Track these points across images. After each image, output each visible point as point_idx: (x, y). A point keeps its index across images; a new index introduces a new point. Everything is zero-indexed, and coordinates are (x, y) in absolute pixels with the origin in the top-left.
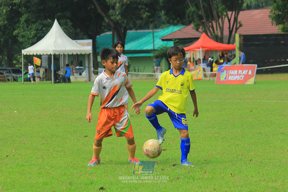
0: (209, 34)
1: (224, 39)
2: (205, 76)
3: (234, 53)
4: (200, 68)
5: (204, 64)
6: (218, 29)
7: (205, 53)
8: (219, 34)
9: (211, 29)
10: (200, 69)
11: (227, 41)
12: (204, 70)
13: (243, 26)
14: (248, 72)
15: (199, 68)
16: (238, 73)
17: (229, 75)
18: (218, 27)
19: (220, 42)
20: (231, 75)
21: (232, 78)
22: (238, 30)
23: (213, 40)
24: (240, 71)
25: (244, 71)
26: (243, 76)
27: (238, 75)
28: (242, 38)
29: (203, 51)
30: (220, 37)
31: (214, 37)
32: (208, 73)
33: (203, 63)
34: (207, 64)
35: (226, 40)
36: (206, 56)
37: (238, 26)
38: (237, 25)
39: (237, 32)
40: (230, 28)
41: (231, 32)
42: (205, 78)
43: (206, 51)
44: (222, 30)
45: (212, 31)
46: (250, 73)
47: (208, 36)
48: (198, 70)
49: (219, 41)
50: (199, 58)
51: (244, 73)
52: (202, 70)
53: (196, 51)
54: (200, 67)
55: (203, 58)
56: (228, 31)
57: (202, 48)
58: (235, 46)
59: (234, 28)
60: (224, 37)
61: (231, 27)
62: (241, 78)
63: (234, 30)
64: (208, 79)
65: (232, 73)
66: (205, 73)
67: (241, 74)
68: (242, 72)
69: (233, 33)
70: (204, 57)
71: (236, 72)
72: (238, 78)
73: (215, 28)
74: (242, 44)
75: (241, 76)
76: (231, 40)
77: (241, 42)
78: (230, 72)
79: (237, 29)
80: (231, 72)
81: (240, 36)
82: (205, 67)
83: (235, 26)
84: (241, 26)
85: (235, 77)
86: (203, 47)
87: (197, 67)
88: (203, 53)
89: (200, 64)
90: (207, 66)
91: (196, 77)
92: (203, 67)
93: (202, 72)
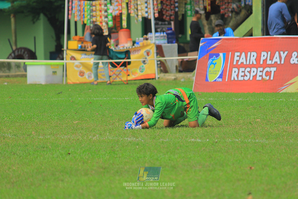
2: (163, 68)
3: (249, 2)
4: (147, 45)
5: (158, 34)
10: (148, 48)
12: (160, 50)
14: (288, 57)
15: (144, 46)
16: (258, 59)
17: (232, 66)
20: (238, 67)
21: (241, 74)
24: (265, 55)
25: (277, 54)
26: (273, 69)
27: (257, 66)
33: (156, 31)
36: (164, 13)
42: (162, 75)
46: (294, 60)
48: (143, 52)
50: (146, 15)
51: (276, 59)
52: (153, 51)
54: (149, 41)
62: (268, 74)
64: (170, 76)
65: (243, 60)
67: (269, 62)
68: (271, 59)
71: (253, 57)
72: (259, 73)
75: (267, 69)
78: (236, 58)
80: (240, 56)
82: (163, 42)
85: (250, 72)
87: (141, 44)
89: (149, 35)
90: (168, 38)
91: (138, 71)
92: (158, 42)
93: (153, 58)
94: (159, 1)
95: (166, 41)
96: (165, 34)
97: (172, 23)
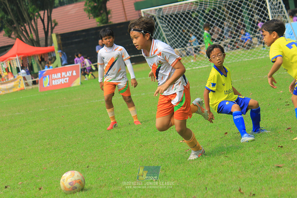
0: (23, 39)
1: (40, 42)
2: (27, 85)
3: (54, 55)
4: (20, 77)
6: (33, 32)
7: (22, 61)
8: (35, 37)
9: (25, 34)
10: (20, 78)
11: (44, 44)
12: (25, 78)
13: (59, 24)
14: (72, 73)
15: (18, 78)
16: (61, 76)
17: (52, 80)
18: (32, 30)
19: (37, 46)
20: (54, 80)
21: (56, 82)
22: (54, 30)
23: (29, 45)
24: (63, 74)
25: (68, 73)
26: (67, 79)
27: (62, 78)
28: (60, 37)
29: (19, 59)
30: (35, 40)
31: (29, 41)
32: (30, 81)
35: (42, 42)
36: (24, 64)
37: (53, 25)
38: (51, 25)
39: (53, 32)
40: (44, 28)
41: (46, 33)
42: (27, 87)
43: (23, 57)
44: (36, 32)
45: (26, 36)
46: (74, 74)
47: (22, 41)
48: (18, 80)
49: (35, 45)
50: (17, 66)
51: (68, 74)
52: (22, 79)
53: (12, 59)
54: (20, 76)
55: (21, 65)
56: (43, 32)
57: (18, 56)
58: (54, 47)
59: (50, 28)
60: (40, 39)
61: (46, 27)
62: (66, 80)
63: (50, 31)
64: (30, 87)
65: (56, 77)
66: (26, 82)
67: (65, 76)
68: (66, 74)
69: (49, 33)
70: (22, 64)
71: (59, 75)
72: (63, 81)
73: (28, 31)
74: (60, 44)
75: (65, 79)
76: (49, 42)
77: (59, 42)
78: (53, 77)
79: (52, 29)
80: (54, 76)
81: (57, 35)
83: (50, 26)
84: (56, 24)
85: (59, 81)
86: (19, 54)
88: (20, 61)
89: (19, 73)
91: (18, 87)
92: (23, 75)
93: (23, 82)
94: (21, 60)
95: (26, 74)
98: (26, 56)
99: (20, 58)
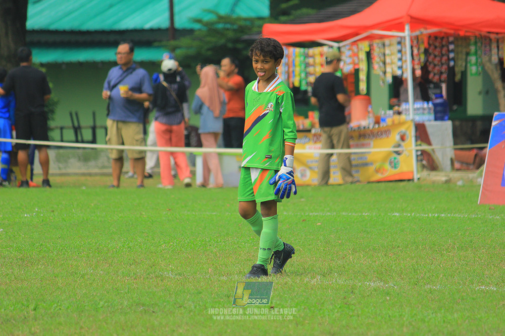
2: (428, 161)
4: (401, 124)
5: (419, 105)
7: (426, 52)
10: (403, 129)
12: (421, 132)
15: (395, 125)
29: (416, 40)
34: (435, 105)
36: (430, 69)
42: (425, 173)
43: (433, 38)
48: (395, 136)
50: (399, 73)
52: (411, 133)
53: (382, 37)
54: (403, 117)
55: (418, 73)
57: (413, 28)
64: (439, 177)
66: (425, 147)
70: (424, 69)
82: (427, 118)
86: (416, 22)
87: (389, 121)
88: (415, 51)
89: (403, 106)
90: (436, 112)
91: (388, 167)
92: (419, 119)
93: (411, 147)
94: (422, 50)
95: (432, 116)
96: (431, 105)
97: (444, 86)
98: (447, 35)
99: (417, 38)
